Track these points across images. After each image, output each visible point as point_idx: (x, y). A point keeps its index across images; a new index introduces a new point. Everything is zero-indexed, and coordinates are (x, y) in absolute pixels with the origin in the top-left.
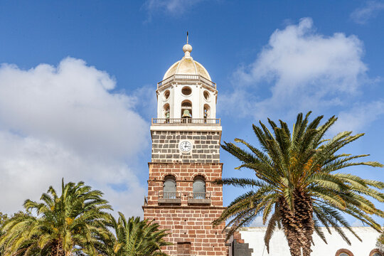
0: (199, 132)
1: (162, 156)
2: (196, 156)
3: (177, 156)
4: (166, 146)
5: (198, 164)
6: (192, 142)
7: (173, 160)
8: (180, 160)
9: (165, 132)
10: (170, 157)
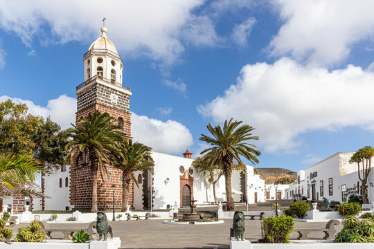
0: (120, 92)
1: (102, 101)
2: (119, 106)
3: (109, 103)
4: (104, 95)
5: (120, 111)
6: (117, 97)
7: (108, 105)
8: (112, 106)
9: (103, 86)
10: (106, 102)
